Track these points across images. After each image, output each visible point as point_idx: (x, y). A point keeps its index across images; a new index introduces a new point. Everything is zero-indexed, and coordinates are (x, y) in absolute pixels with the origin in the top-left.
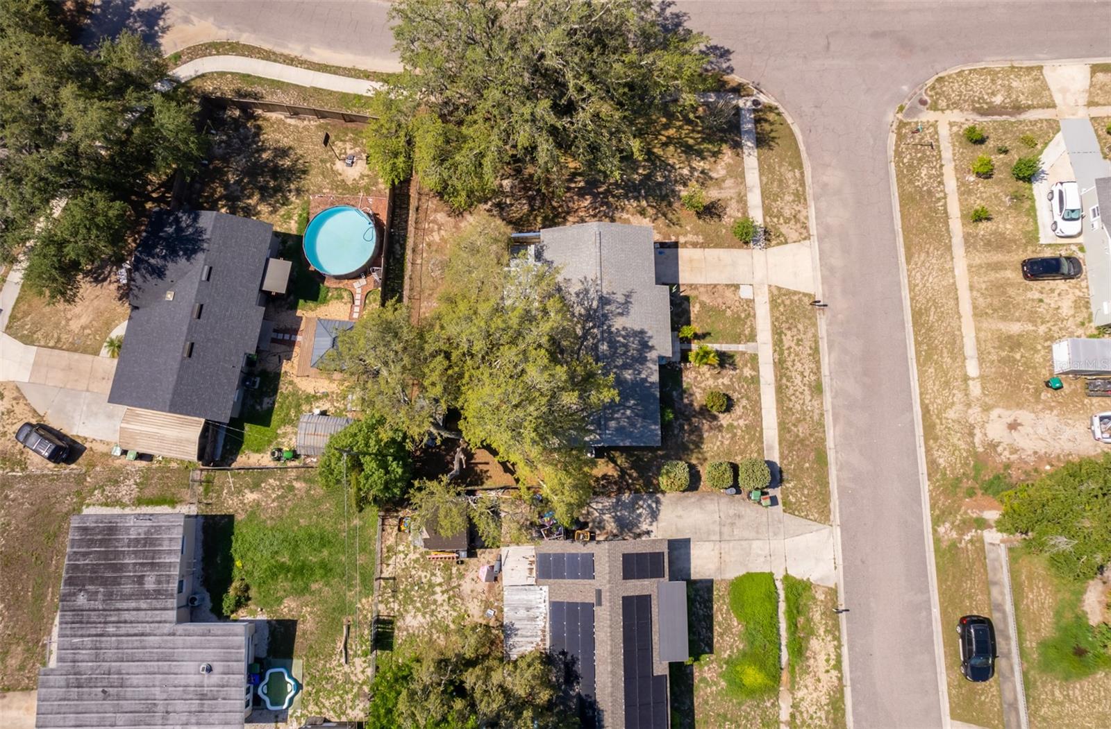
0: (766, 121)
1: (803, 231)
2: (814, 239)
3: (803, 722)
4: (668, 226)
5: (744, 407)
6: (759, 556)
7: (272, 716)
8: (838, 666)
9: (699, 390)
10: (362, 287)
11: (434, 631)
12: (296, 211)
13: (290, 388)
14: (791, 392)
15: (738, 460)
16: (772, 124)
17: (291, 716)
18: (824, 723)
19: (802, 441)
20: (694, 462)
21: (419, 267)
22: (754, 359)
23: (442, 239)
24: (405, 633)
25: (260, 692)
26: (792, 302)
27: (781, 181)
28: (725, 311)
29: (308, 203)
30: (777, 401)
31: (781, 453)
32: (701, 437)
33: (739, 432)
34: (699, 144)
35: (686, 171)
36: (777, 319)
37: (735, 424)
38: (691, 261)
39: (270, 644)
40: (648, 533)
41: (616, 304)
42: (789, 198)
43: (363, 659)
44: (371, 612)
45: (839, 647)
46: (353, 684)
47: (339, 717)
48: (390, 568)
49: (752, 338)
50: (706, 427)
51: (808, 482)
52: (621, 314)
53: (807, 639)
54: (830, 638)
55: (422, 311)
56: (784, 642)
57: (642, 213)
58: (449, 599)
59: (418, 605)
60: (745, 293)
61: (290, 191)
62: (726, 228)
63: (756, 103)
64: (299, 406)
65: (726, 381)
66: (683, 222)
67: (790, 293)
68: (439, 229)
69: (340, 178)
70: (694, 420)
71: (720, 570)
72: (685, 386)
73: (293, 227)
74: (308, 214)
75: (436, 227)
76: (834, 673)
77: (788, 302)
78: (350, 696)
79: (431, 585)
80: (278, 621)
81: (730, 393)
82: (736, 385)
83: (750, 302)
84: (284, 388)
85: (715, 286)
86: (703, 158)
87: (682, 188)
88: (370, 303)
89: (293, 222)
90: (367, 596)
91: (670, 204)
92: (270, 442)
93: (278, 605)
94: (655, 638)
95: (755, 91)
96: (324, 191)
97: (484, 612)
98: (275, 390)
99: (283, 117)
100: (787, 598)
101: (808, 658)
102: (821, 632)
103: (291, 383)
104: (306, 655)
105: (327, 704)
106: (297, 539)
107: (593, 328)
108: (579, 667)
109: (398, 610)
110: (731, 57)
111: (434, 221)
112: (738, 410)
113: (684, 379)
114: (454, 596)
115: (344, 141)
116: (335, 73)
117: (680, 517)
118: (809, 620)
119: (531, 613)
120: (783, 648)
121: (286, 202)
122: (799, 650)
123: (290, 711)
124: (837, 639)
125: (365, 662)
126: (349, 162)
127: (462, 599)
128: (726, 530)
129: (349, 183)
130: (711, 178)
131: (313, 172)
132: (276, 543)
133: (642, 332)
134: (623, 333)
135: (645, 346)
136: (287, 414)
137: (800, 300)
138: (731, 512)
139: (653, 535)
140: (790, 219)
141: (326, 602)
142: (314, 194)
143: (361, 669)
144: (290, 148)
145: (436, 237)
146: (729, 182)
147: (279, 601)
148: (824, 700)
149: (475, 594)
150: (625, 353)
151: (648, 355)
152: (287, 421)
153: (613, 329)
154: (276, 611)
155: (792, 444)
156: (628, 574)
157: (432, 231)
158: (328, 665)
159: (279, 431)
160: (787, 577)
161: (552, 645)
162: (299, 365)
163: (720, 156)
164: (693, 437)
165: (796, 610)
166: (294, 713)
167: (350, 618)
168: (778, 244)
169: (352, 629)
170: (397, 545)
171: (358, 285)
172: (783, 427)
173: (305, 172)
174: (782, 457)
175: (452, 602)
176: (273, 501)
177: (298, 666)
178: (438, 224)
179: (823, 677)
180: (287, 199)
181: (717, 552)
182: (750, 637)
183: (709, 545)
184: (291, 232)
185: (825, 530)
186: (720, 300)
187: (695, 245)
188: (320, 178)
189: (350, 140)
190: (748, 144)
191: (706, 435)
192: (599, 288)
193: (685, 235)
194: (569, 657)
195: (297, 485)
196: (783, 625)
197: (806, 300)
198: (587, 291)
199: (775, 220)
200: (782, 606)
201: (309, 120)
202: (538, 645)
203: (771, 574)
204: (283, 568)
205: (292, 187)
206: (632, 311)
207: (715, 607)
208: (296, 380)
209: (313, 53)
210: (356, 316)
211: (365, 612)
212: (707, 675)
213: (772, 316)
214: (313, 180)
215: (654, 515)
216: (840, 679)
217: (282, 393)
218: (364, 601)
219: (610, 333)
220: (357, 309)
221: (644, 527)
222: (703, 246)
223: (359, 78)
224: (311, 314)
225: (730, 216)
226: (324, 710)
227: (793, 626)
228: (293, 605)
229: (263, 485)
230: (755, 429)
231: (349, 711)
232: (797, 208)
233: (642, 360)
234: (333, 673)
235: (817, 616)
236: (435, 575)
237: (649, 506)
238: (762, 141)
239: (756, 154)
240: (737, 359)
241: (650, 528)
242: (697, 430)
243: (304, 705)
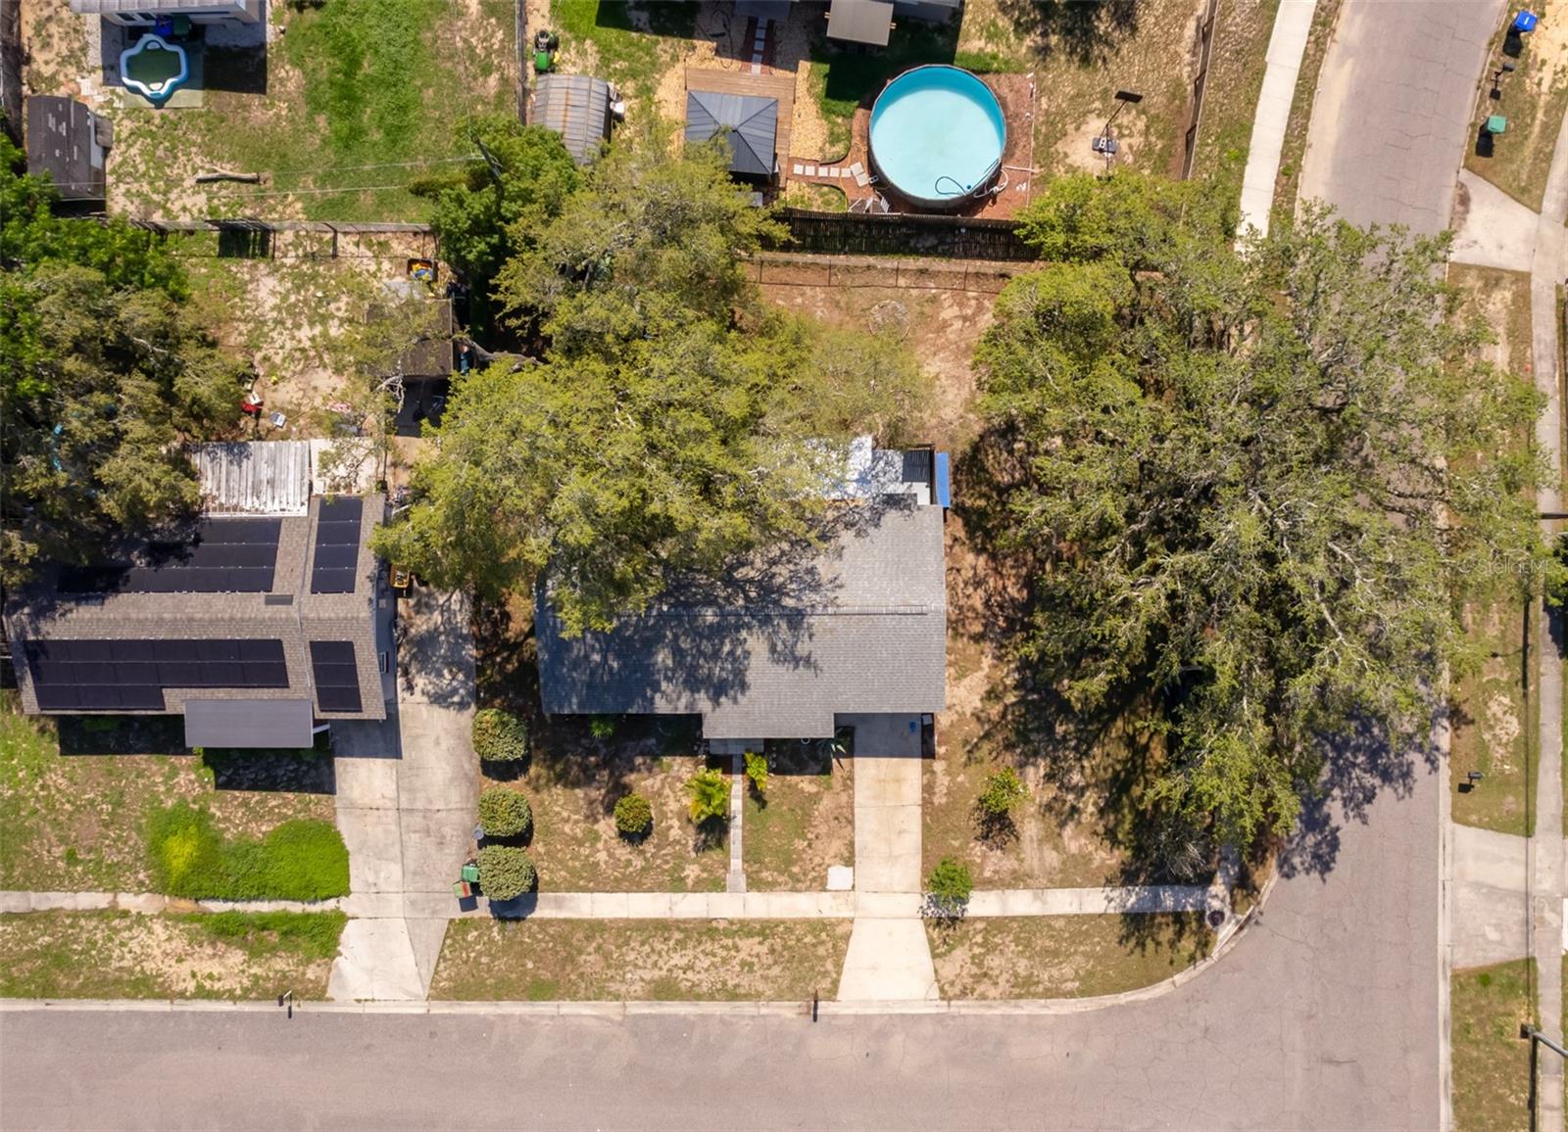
0: (1179, 934)
1: (957, 989)
2: (942, 1008)
3: (117, 931)
4: (966, 742)
5: (629, 863)
6: (377, 873)
7: (112, 61)
8: (202, 993)
9: (658, 784)
10: (852, 179)
11: (252, 325)
12: (1003, 48)
13: (666, 58)
14: (658, 946)
15: (538, 846)
16: (1172, 944)
17: (113, 92)
18: (115, 964)
19: (570, 959)
20: (533, 770)
21: (892, 281)
22: (717, 885)
23: (944, 326)
24: (247, 277)
25: (148, 37)
26: (822, 959)
27: (1056, 953)
28: (803, 836)
29: (1020, 71)
30: (641, 921)
31: (549, 922)
32: (576, 784)
33: (585, 851)
34: (1132, 806)
35: (1076, 778)
36: (789, 930)
37: (600, 845)
38: (898, 781)
39: (227, 49)
40: (410, 688)
41: (790, 640)
42: (1022, 967)
43: (205, 209)
44: (281, 220)
45: (232, 996)
46: (165, 193)
47: (113, 171)
48: (352, 249)
49: (755, 884)
50: (594, 794)
51: (501, 964)
52: (773, 649)
53: (244, 945)
54: (246, 983)
55: (808, 290)
56: (239, 907)
57: (992, 695)
58: (303, 350)
59: (293, 298)
60: (839, 876)
61: (1044, 34)
62: (961, 848)
63: (1217, 917)
64: (633, 75)
65: (675, 833)
66: (973, 769)
67: (839, 955)
68: (965, 319)
69: (1070, 128)
70: (606, 773)
71: (351, 806)
72: (666, 760)
73: (972, 43)
74: (998, 72)
75: (970, 312)
76: (191, 986)
77: (821, 951)
78: (146, 188)
79: (324, 319)
80: (264, 61)
81: (654, 839)
82: (669, 850)
83: (821, 884)
84: (665, 46)
85: (851, 822)
86: (1102, 812)
87: (1042, 772)
88: (822, 195)
89: (982, 43)
90: (306, 211)
91: (1009, 747)
92: (570, 27)
93: (290, 60)
94: (221, 693)
95: (1242, 917)
96: (1044, 100)
97: (282, 410)
98: (661, 30)
99: (1200, 12)
100: (307, 916)
101: (213, 944)
102: (255, 970)
103: (675, 59)
104: (209, 111)
105: (133, 151)
106: (400, 84)
107: (747, 598)
108: (174, 566)
109: (283, 265)
110: (1315, 875)
111: (980, 309)
112: (623, 852)
113: (679, 760)
114: (307, 358)
115: (1146, 133)
116: (1295, 109)
117: (437, 743)
118: (273, 950)
119: (264, 487)
120: (229, 906)
121: (1022, 28)
122: (226, 931)
123: (120, 90)
124: (245, 996)
125: (200, 211)
126: (1103, 144)
127: (302, 372)
128: (417, 820)
129: (1060, 146)
130: (1062, 825)
131: (1083, 77)
132: (393, 49)
133: (743, 686)
134: (739, 651)
135: (719, 690)
136: (619, 56)
137: (825, 974)
138: (447, 831)
139: (407, 695)
140: (980, 965)
141: (296, 142)
142: (1038, 80)
143: (189, 206)
144: (1134, 29)
145: (949, 312)
146: (1052, 858)
147: (298, 62)
148: (149, 966)
149: (311, 393)
150: (701, 653)
151: (702, 695)
152: (606, 55)
153: (744, 634)
154: (280, 57)
155: (567, 943)
156: (319, 650)
157: (961, 305)
158: (194, 149)
159: (588, 42)
160: (342, 918)
161: (212, 523)
162: (706, 71)
163: (1107, 843)
164: (575, 770)
165: (291, 930)
166: (120, 97)
167: (270, 183)
168: (931, 941)
169: (252, 187)
170: (391, 259)
171: (857, 171)
172: (595, 928)
173: (1085, 60)
174: (544, 923)
175: (298, 355)
176: (465, 41)
177: (191, 99)
178: (974, 315)
179: (185, 968)
180: (1028, 31)
181: (380, 803)
182: (244, 850)
183: (390, 790)
184: (960, 42)
185: (420, 989)
186: (823, 829)
187: (928, 789)
188: (1070, 90)
189: (1148, 144)
190: (1131, 898)
191: (579, 792)
192: (820, 609)
193: (948, 772)
194: (190, 550)
195: (493, 80)
196: (265, 907)
197: (826, 984)
198: (816, 587)
199: (979, 939)
200: (296, 908)
201: (1191, 64)
202: (214, 498)
203: (347, 892)
204: (354, 63)
205: (1054, 39)
206: (781, 669)
207: (290, 796)
208: (679, 67)
209: (1341, 65)
210: (798, 169)
211: (280, 208)
212: (182, 778)
213: (795, 922)
214: (1066, 77)
215: (440, 699)
216: (182, 995)
217: (657, 43)
218: (299, 206)
219: (738, 629)
220: (810, 171)
221: (420, 682)
222: (926, 804)
223: (1284, 156)
224: (802, 88)
225: (984, 856)
226: (123, 146)
227: (264, 924)
228: (291, 86)
229: (493, 21)
230: (594, 880)
231: (123, 188)
232: (1002, 980)
233: (693, 683)
234: (182, 159)
235: (281, 964)
236: (341, 325)
237: (455, 691)
238: (1137, 923)
239: (1111, 911)
240: (716, 855)
241: (418, 690)
242: (587, 778)
243: (132, 112)
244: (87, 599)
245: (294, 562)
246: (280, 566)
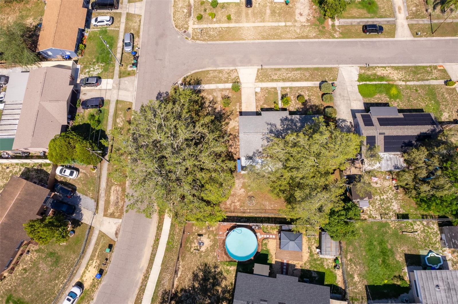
0: (190, 81)
1: (234, 71)
2: (236, 68)
3: (404, 78)
4: (233, 115)
5: (301, 91)
6: (352, 89)
7: (445, 262)
8: (385, 67)
9: (296, 106)
10: (261, 234)
11: (398, 198)
12: (225, 268)
13: (307, 264)
14: (294, 77)
15: (320, 94)
16: (191, 80)
17: (443, 254)
18: (403, 72)
19: (311, 75)
20: (323, 108)
21: (251, 211)
22: (282, 88)
23: (239, 201)
24: (401, 209)
25: (437, 267)
26: (261, 75)
27: (214, 77)
28: (266, 97)
29: (221, 262)
30: (298, 81)
31: (316, 81)
32: (314, 105)
33: (310, 94)
34: (198, 104)
35: (210, 109)
36: (268, 80)
37: (307, 95)
38: (247, 107)
39: (416, 265)
40: (351, 123)
41: (272, 128)
42: (221, 75)
43: (414, 225)
44: (395, 223)
45: (379, 67)
46: (424, 229)
47: (438, 234)
48: (377, 216)
49: (275, 89)
50: (310, 104)
51: (325, 73)
52: (275, 126)
53: (378, 76)
54: (376, 69)
55: (270, 209)
56: (380, 83)
57: (227, 124)
58: (385, 193)
59: (389, 205)
60: (258, 90)
61: (215, 271)
62: (233, 95)
63: (182, 84)
64: (315, 260)
65: (292, 97)
66: (231, 110)
67: (258, 76)
68: (234, 202)
69: (209, 248)
70: (308, 107)
71: (360, 101)
72: (295, 110)
73: (233, 269)
74: (227, 261)
75: (233, 204)
76: (387, 68)
77: (261, 77)
78: (429, 230)
79: (381, 200)
80: (406, 262)
81: (296, 96)
82: (293, 94)
83: (262, 89)
84: (308, 267)
85: (256, 100)
86: (205, 102)
87: (217, 110)
88: (268, 231)
89: (231, 269)
90: (389, 225)
91: (224, 114)
92: (331, 272)
93: (400, 262)
94: (391, 117)
95: (177, 85)
96: (215, 255)
97: (387, 180)
98: (309, 271)
99: (177, 278)
100: (365, 81)
101: (384, 76)
102: (375, 71)
103: (305, 264)
104: (418, 249)
105: (434, 239)
106: (372, 255)
107: (282, 136)
108: (406, 141)
109: (393, 212)
110: (161, 92)
111: (230, 205)
112: (302, 93)
113: (292, 110)
114: (383, 191)
115: (191, 247)
116: (155, 255)
117: (343, 112)
118: (371, 75)
119: (389, 159)
120: (382, 83)
121: (221, 273)
122: (381, 78)
123: (441, 255)
124: (376, 67)
125: (415, 225)
126: (202, 244)
127: (384, 188)
128: (346, 98)
129: (212, 243)
130: (213, 100)
131: (206, 261)
132: (375, 265)
133: (281, 120)
134: (283, 126)
135: (286, 119)
136: (319, 264)
137: (260, 73)
138: (339, 97)
139: (351, 121)
140: (229, 75)
141: (395, 242)
142: (217, 260)
143: (418, 226)
144: (193, 273)
145: (238, 204)
146: (215, 94)
147: (398, 262)
148: (396, 72)
149: (381, 183)
150: (290, 125)
151: (290, 118)
152: (322, 266)
153: (282, 129)
154: (402, 263)
155: (312, 78)
156: (372, 124)
157: (235, 205)
158: (420, 240)
159: (326, 268)
160: (358, 81)
161: (399, 151)
162: (297, 260)
163: (204, 97)
164: (314, 108)
165: (368, 79)
166: (441, 253)
167: (399, 231)
168: (239, 79)
169: (403, 230)
170: (367, 214)
171: (260, 237)
172: (307, 80)
173: (206, 265)
174: (317, 81)
175: (386, 192)
176: (357, 268)
177: (423, 252)
178: (232, 203)
179: (389, 72)
180: (219, 272)
181: (354, 101)
182: (381, 92)
183: (352, 104)
184: (236, 269)
185: (341, 69)
186: (262, 98)
187: (240, 106)
188: (209, 257)
189: (191, 245)
190: (199, 87)
191: (313, 104)
192: (266, 134)
193: (237, 109)
194: (403, 145)
195: (349, 258)
196: (374, 83)
197: (260, 71)
198: (267, 138)
199: (229, 80)
200: (368, 83)
201: (179, 265)
202: (400, 157)
203: (358, 85)
204: (384, 261)
205: (213, 270)
206: (273, 123)
207: (373, 102)
208: (304, 262)
209: (143, 267)
210: (274, 237)
211: (396, 226)
212: (396, 105)
213: (267, 82)
214: (210, 260)
215: (344, 121)
216: (389, 67)
217: (310, 268)
218: (391, 226)
219: (283, 130)
220: (271, 236)
221: (349, 124)
222: (241, 103)
223: (158, 243)
224: (274, 257)
225: (229, 94)
226: (437, 240)
227: (374, 80)
228: (398, 256)
229: (351, 273)
230: (308, 89)
231: (435, 230)
232: (225, 73)
233: (292, 120)
234: (422, 237)
235: (369, 73)
236: (377, 199)
237: (341, 122)
238: (198, 83)
239: (204, 85)
240: (283, 93)
241: (349, 122)
242: (311, 107)
243: (437, 249)
244: (424, 133)
245: (380, 142)
246: (383, 142)
